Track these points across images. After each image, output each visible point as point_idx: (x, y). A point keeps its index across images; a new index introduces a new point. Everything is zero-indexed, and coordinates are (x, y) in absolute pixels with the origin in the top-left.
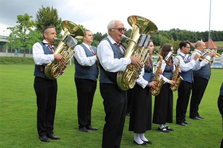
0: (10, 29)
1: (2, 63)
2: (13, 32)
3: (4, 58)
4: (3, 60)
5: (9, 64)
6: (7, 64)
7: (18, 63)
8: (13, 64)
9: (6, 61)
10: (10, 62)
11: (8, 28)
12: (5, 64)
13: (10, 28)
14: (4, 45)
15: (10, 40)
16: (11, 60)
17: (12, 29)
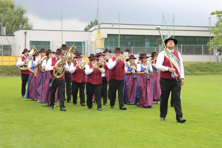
0: (217, 15)
1: (189, 73)
2: (220, 19)
3: (194, 65)
4: (193, 68)
5: (201, 74)
6: (198, 75)
7: (217, 73)
8: (208, 74)
9: (198, 69)
10: (205, 71)
11: (213, 14)
12: (194, 74)
13: (218, 13)
14: (208, 43)
15: (216, 33)
16: (206, 68)
17: (219, 14)
